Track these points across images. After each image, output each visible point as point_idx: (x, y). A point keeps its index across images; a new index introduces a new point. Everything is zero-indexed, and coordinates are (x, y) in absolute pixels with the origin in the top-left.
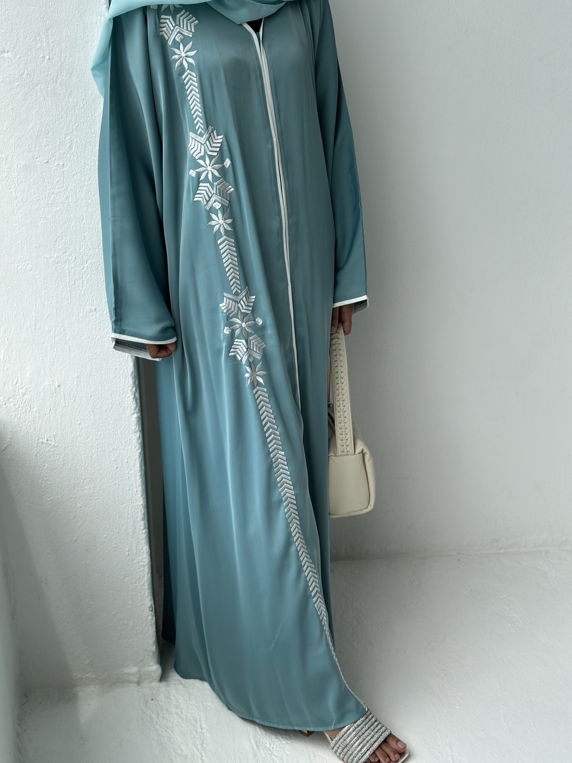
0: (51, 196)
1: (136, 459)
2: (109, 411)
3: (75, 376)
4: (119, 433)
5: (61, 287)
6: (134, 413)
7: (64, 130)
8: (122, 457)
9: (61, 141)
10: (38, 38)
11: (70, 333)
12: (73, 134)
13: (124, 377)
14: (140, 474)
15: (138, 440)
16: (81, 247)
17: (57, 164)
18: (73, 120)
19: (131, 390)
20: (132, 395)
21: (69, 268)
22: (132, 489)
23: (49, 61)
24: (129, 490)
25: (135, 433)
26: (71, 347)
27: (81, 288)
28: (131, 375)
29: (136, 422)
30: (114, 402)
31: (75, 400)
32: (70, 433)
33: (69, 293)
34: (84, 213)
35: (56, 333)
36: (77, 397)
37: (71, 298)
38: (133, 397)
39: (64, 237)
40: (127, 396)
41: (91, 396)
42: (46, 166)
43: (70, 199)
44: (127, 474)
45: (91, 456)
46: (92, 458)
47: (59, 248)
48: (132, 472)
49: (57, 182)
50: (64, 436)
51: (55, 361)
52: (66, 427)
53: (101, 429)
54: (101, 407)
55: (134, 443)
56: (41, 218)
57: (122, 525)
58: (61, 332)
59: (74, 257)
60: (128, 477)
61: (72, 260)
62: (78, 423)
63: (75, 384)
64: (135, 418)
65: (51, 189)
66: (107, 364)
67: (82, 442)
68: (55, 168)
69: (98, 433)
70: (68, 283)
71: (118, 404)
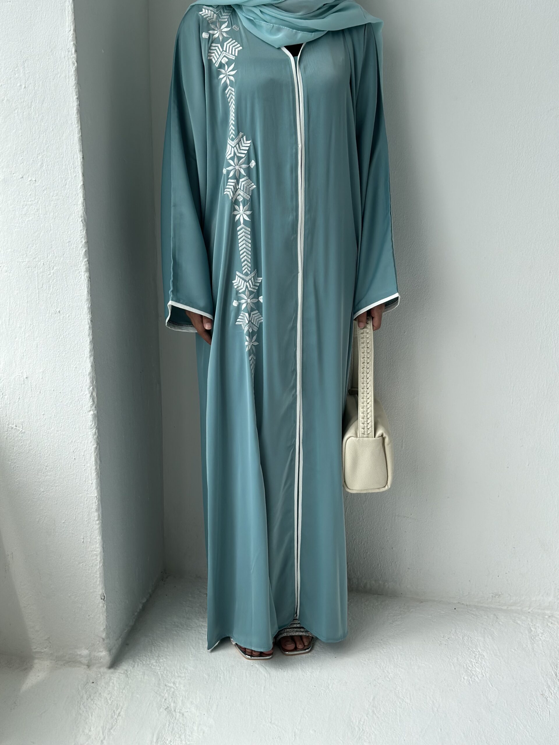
0: (24, 207)
1: (92, 453)
2: (68, 405)
3: (41, 371)
4: (77, 427)
5: (31, 289)
6: (90, 411)
7: (37, 150)
8: (79, 450)
9: (34, 160)
10: (16, 69)
11: (38, 331)
12: (44, 154)
13: (82, 376)
14: (95, 467)
15: (94, 436)
16: (49, 255)
17: (30, 179)
18: (44, 142)
19: (89, 389)
20: (89, 393)
21: (38, 273)
22: (88, 481)
23: (24, 89)
24: (85, 481)
25: (91, 429)
26: (38, 344)
27: (48, 291)
28: (89, 375)
29: (92, 419)
30: (73, 398)
31: (40, 392)
32: (35, 422)
33: (37, 295)
34: (51, 224)
35: (26, 329)
36: (42, 390)
37: (39, 299)
38: (90, 395)
39: (34, 245)
40: (85, 394)
41: (54, 390)
42: (21, 181)
43: (40, 212)
44: (84, 466)
45: (53, 445)
46: (54, 448)
47: (30, 253)
48: (88, 465)
49: (30, 195)
50: (30, 424)
51: (25, 355)
52: (32, 416)
53: (61, 422)
54: (62, 401)
55: (90, 438)
56: (16, 226)
57: (78, 514)
58: (30, 330)
59: (43, 263)
60: (85, 470)
61: (41, 265)
62: (43, 414)
63: (41, 377)
64: (91, 415)
65: (24, 201)
66: (68, 362)
67: (45, 431)
68: (28, 183)
69: (59, 425)
70: (37, 286)
71: (77, 400)
